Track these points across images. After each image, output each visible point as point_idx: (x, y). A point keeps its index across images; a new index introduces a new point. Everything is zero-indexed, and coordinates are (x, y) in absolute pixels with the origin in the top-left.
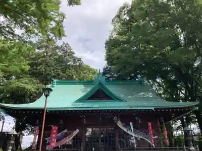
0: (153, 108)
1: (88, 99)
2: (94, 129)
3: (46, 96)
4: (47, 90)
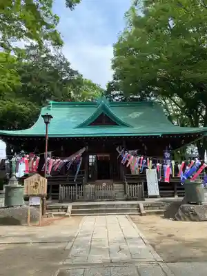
0: (160, 135)
1: (91, 124)
2: (98, 156)
3: (47, 123)
4: (47, 118)
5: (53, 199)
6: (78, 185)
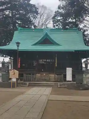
0: (74, 51)
3: (18, 46)
4: (18, 44)
5: (20, 80)
6: (32, 74)
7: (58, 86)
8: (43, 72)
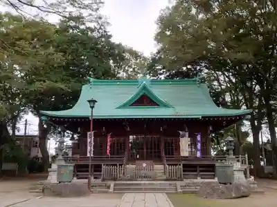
0: (200, 117)
1: (132, 105)
3: (92, 107)
4: (92, 102)
6: (120, 165)
7: (176, 189)
8: (138, 159)
